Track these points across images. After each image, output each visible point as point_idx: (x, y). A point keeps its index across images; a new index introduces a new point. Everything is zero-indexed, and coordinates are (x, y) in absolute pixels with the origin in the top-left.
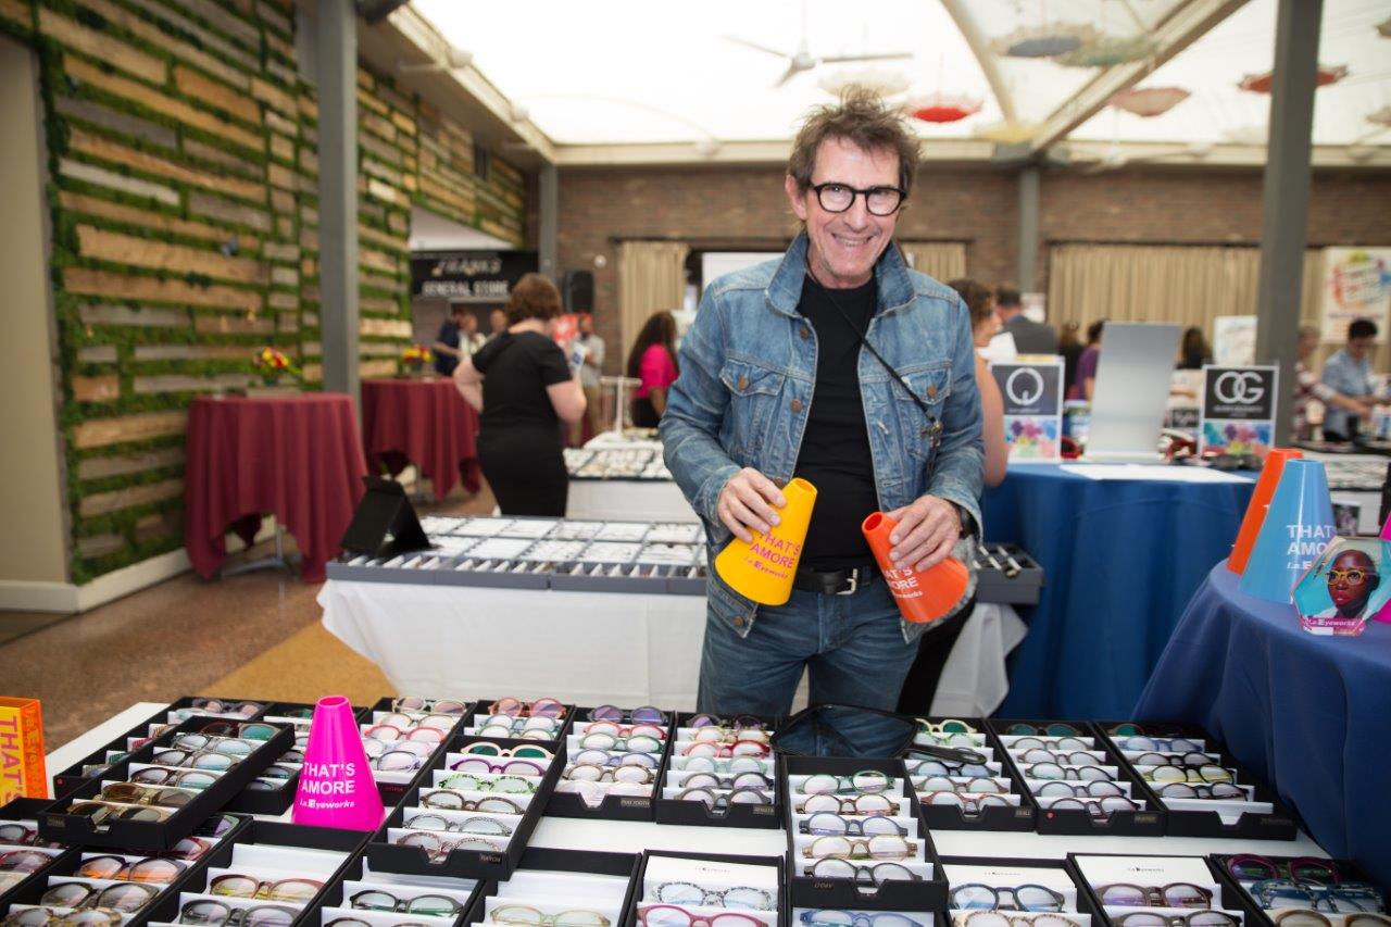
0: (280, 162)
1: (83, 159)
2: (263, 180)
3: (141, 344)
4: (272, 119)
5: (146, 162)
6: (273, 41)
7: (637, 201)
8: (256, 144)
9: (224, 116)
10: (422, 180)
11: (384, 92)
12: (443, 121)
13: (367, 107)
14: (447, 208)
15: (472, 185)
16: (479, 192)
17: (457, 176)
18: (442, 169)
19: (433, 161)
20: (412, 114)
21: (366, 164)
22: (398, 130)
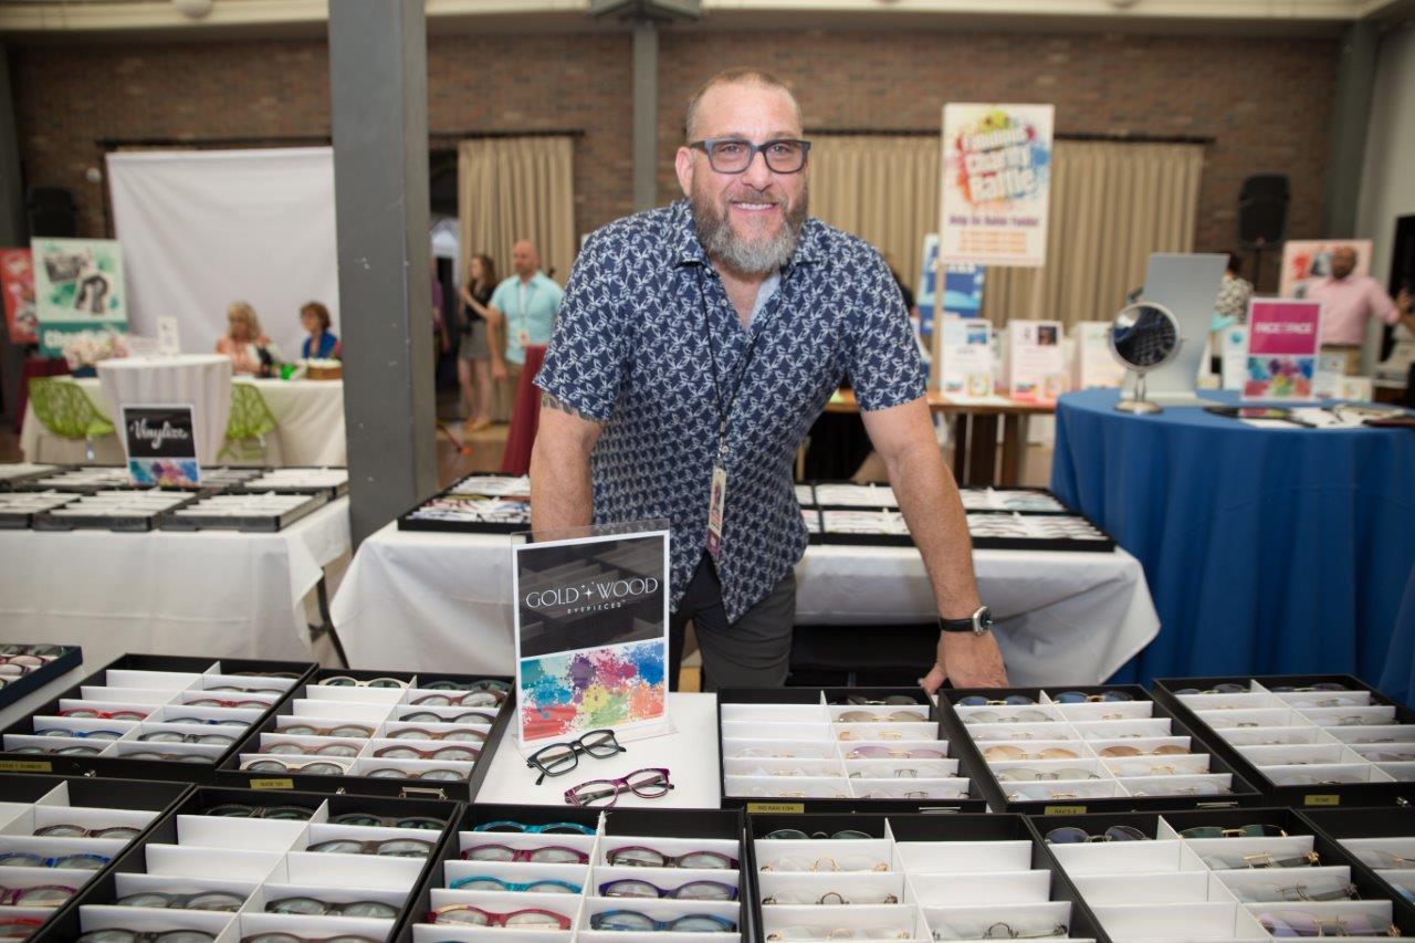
7: (135, 90)
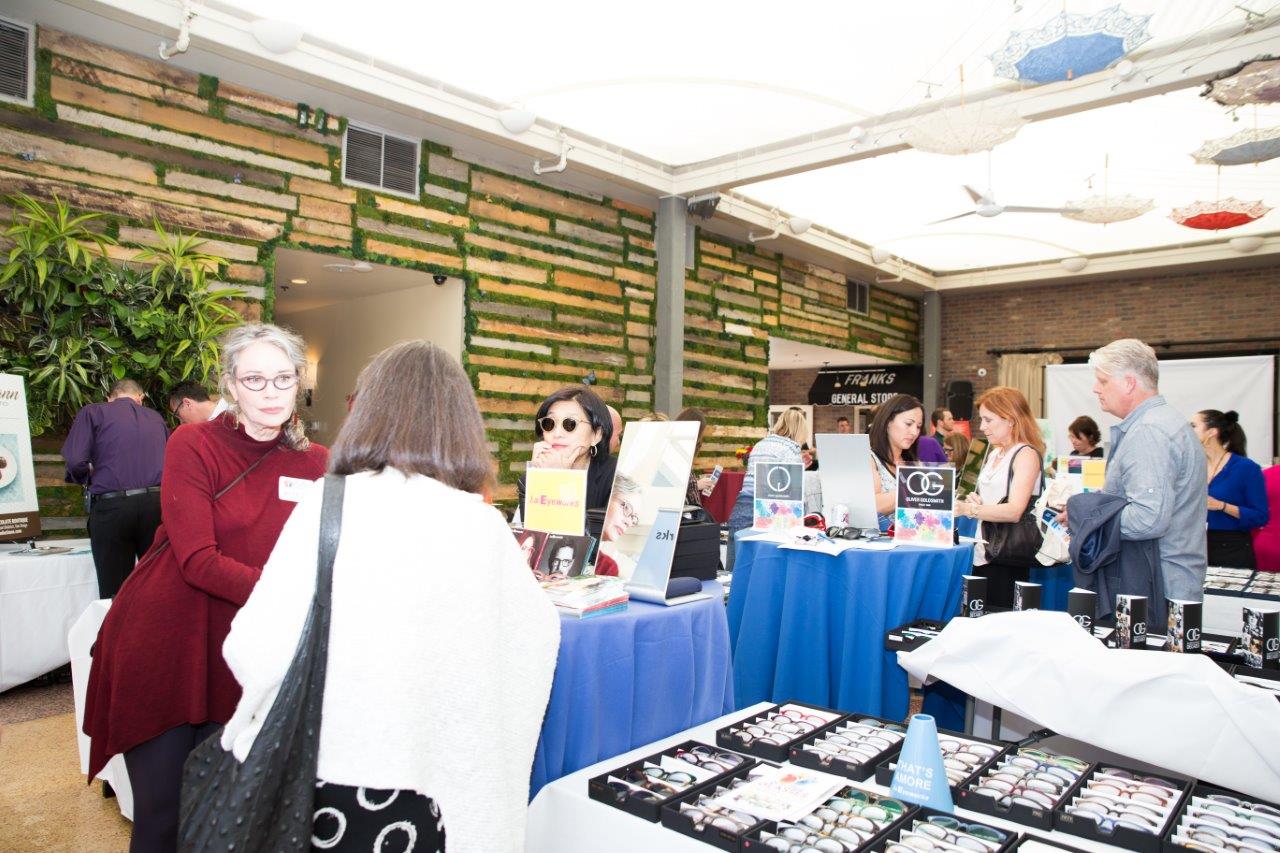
0: (636, 319)
1: (485, 334)
2: (623, 334)
3: (517, 441)
4: (630, 291)
5: (528, 331)
6: (633, 241)
8: (618, 310)
9: (590, 296)
10: (782, 317)
11: (741, 257)
12: (810, 270)
13: (724, 271)
14: (814, 337)
15: (845, 316)
16: (854, 321)
17: (826, 311)
18: (808, 307)
19: (798, 302)
20: (774, 269)
21: (722, 312)
22: (758, 283)
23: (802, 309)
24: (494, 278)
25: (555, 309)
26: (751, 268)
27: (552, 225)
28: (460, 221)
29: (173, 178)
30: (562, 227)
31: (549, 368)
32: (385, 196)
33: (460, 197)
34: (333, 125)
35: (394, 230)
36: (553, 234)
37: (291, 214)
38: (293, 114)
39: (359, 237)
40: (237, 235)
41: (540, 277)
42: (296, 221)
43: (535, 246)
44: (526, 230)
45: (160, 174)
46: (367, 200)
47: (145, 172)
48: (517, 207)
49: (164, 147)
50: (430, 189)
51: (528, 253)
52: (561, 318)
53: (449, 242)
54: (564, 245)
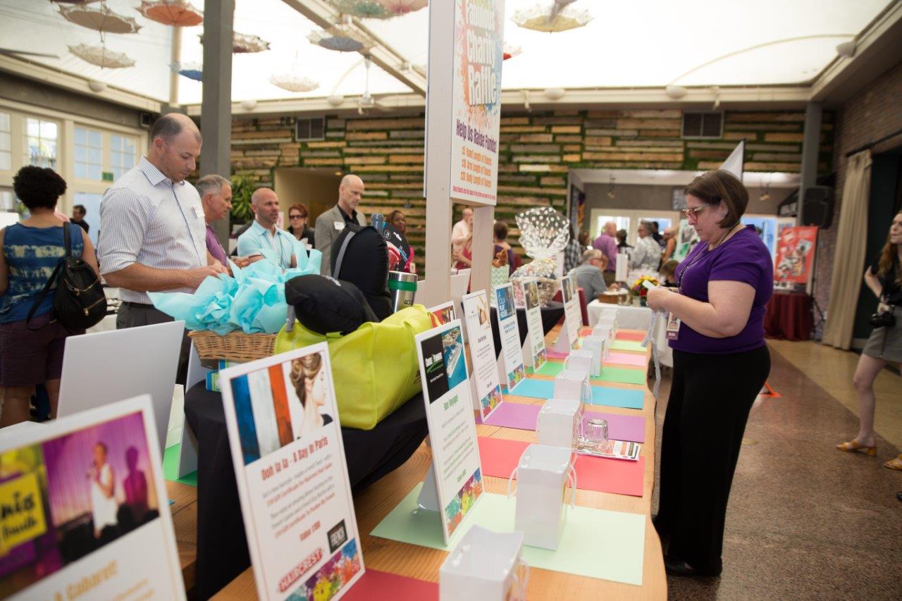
10: (587, 155)
12: (626, 115)
13: (520, 134)
14: (629, 165)
15: (681, 144)
16: (690, 145)
17: (649, 143)
18: (619, 143)
19: (608, 141)
20: (578, 122)
21: (516, 159)
22: (555, 135)
23: (613, 144)
24: (358, 165)
25: (389, 174)
26: (549, 127)
27: (388, 135)
28: (342, 144)
29: (248, 153)
30: (393, 134)
31: (387, 201)
32: (311, 142)
33: (341, 134)
34: (292, 121)
35: (315, 154)
36: (389, 138)
37: (279, 156)
38: (279, 122)
39: (301, 160)
40: (264, 167)
41: (382, 160)
42: (281, 159)
43: (378, 147)
44: (374, 140)
45: (244, 153)
46: (304, 145)
47: (240, 154)
48: (368, 131)
49: (245, 145)
50: (330, 134)
51: (375, 151)
52: (393, 177)
53: (337, 154)
54: (395, 143)
